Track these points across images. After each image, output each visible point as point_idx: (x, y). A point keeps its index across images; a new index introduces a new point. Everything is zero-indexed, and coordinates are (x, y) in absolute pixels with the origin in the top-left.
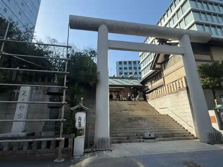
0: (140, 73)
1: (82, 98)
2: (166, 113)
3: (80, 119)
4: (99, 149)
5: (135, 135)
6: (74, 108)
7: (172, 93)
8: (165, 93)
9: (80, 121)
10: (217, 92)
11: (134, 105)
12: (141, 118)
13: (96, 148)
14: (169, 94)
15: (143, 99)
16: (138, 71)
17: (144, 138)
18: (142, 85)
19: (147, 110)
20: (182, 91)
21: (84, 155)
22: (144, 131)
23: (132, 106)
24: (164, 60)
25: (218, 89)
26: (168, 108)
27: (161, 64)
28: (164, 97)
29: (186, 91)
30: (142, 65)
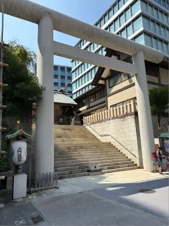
0: (70, 85)
1: (18, 122)
2: (108, 141)
3: (20, 150)
4: (42, 188)
5: (79, 168)
6: (12, 136)
7: (117, 117)
8: (109, 117)
9: (19, 153)
10: (162, 119)
11: (69, 131)
12: (82, 147)
13: (38, 187)
14: (114, 118)
15: (79, 122)
16: (67, 82)
17: (89, 171)
18: (76, 103)
19: (86, 137)
20: (129, 116)
21: (27, 196)
22: (88, 163)
23: (67, 131)
24: (109, 75)
25: (164, 117)
26: (110, 135)
27: (105, 79)
28: (107, 122)
29: (133, 116)
30: (74, 74)
